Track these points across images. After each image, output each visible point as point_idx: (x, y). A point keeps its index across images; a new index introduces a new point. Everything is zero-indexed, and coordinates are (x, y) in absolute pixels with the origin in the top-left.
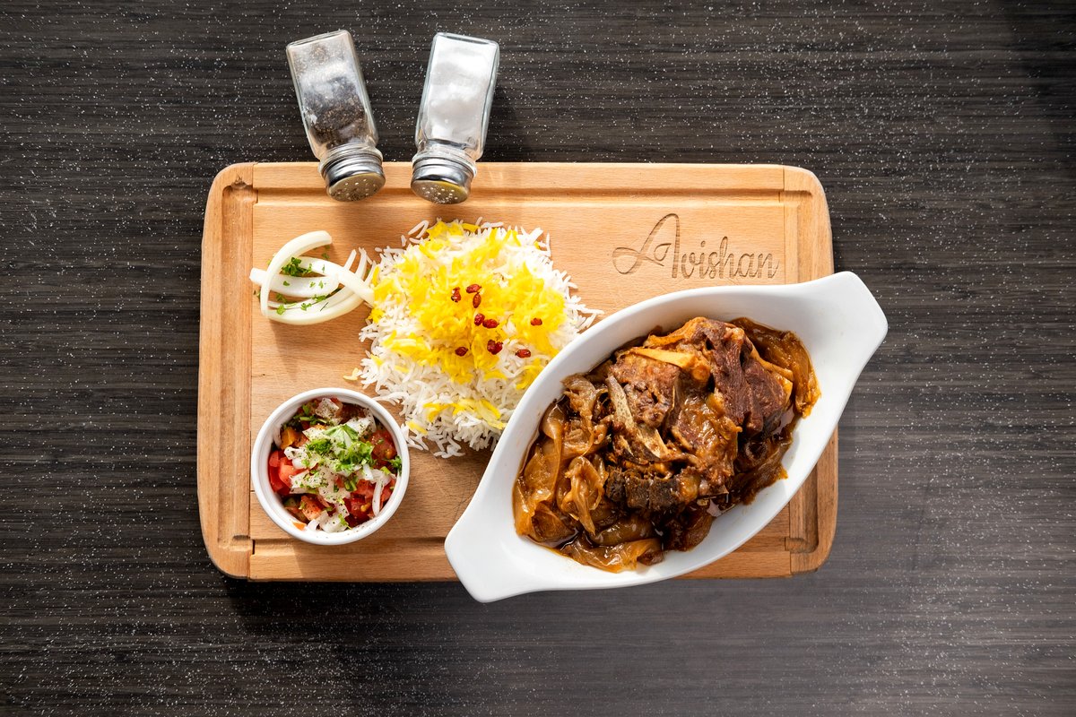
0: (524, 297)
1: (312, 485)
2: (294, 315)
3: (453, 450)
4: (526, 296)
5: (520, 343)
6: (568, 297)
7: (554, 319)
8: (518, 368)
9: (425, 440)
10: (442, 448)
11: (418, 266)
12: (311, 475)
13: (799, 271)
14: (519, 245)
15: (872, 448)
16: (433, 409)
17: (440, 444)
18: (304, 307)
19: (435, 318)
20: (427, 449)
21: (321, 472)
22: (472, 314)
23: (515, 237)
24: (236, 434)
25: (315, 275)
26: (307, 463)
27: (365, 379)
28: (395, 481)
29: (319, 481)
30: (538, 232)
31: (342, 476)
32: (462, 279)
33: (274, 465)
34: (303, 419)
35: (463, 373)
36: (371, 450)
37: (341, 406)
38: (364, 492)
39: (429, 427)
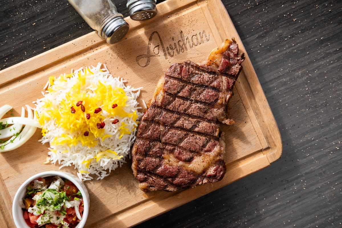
0: (105, 96)
1: (46, 221)
2: (9, 146)
3: (104, 175)
4: (106, 95)
5: (112, 118)
6: (125, 87)
7: (123, 100)
8: (116, 129)
9: (90, 175)
10: (99, 175)
11: (51, 103)
12: (44, 216)
13: (219, 33)
14: (93, 74)
16: (86, 163)
17: (97, 174)
18: (12, 141)
19: (68, 124)
20: (92, 178)
21: (47, 213)
22: (84, 115)
23: (90, 71)
24: (8, 208)
25: (11, 125)
26: (40, 212)
27: (53, 161)
28: (83, 201)
29: (48, 218)
30: (99, 65)
31: (58, 211)
32: (73, 101)
33: (27, 218)
34: (30, 193)
35: (92, 143)
36: (65, 194)
37: (44, 180)
38: (71, 213)
39: (89, 170)
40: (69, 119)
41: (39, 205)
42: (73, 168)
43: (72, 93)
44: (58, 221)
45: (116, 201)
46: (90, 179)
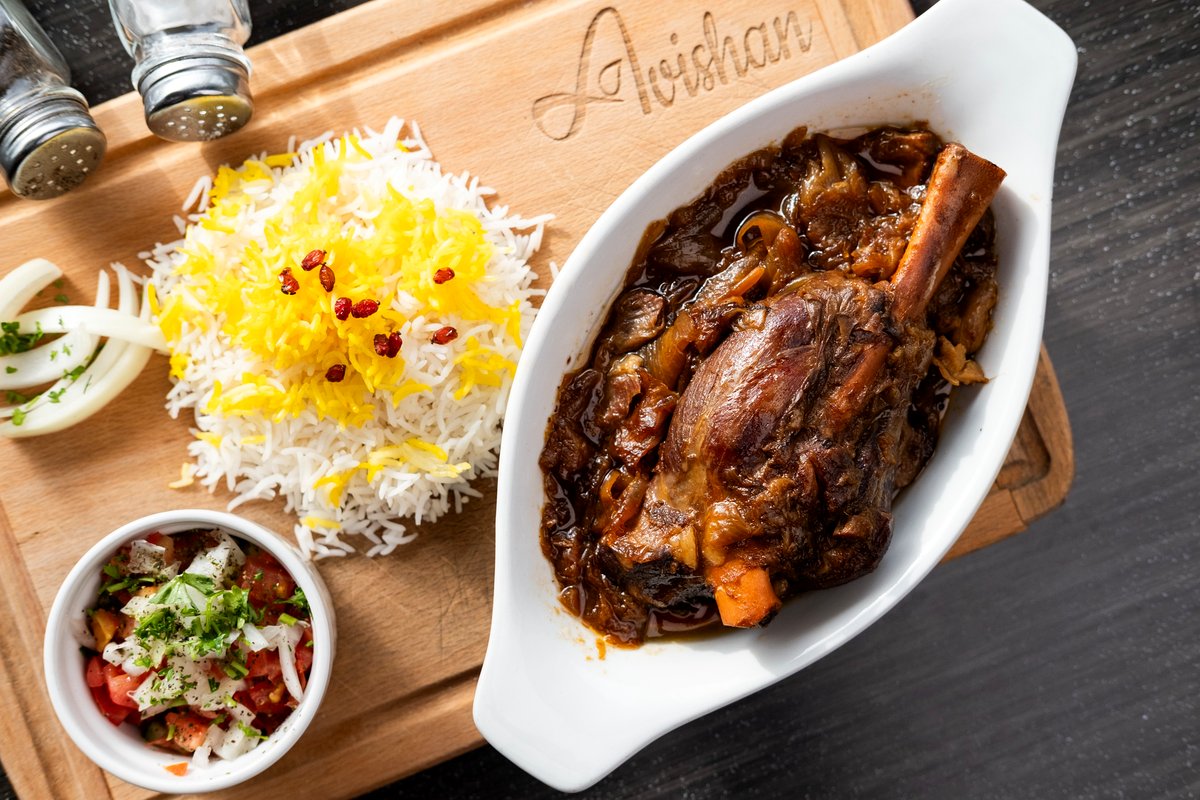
0: (408, 241)
1: (169, 694)
2: (43, 416)
3: (395, 537)
4: (412, 238)
5: (432, 321)
6: (485, 211)
7: (475, 258)
8: (444, 364)
9: (343, 537)
10: (375, 539)
11: (212, 257)
12: (162, 678)
13: (849, 22)
14: (370, 158)
15: (1079, 262)
16: (330, 487)
17: (369, 534)
18: (55, 398)
19: (269, 334)
20: (351, 549)
21: (176, 668)
22: (328, 304)
23: (358, 148)
24: (29, 649)
25: (56, 336)
26: (147, 661)
27: (205, 476)
28: (310, 630)
29: (177, 684)
30: (395, 125)
31: (214, 661)
32: (290, 251)
33: (97, 684)
34: (113, 589)
35: (355, 409)
36: (246, 599)
37: (170, 542)
38: (264, 671)
39: (339, 515)
40: (273, 314)
41: (144, 635)
42: (279, 507)
43: (288, 220)
44: (216, 695)
45: (435, 641)
46: (340, 553)
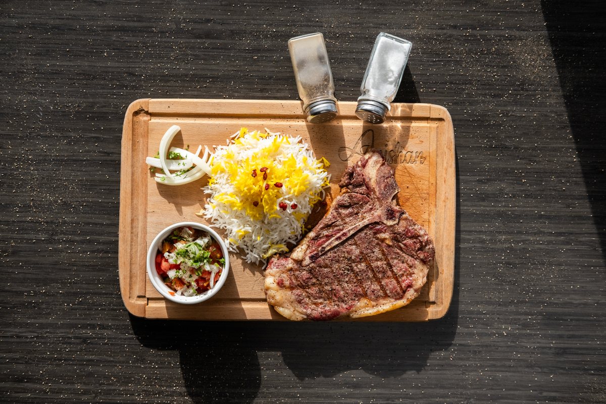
9: (238, 247)
11: (234, 155)
14: (289, 144)
16: (240, 234)
19: (243, 185)
22: (263, 184)
24: (139, 243)
26: (176, 261)
28: (222, 270)
30: (299, 138)
31: (194, 268)
32: (258, 164)
33: (159, 261)
34: (174, 238)
35: (258, 216)
36: (209, 255)
37: (194, 231)
38: (206, 276)
39: (239, 241)
40: (246, 181)
41: (178, 254)
42: (223, 232)
43: (260, 155)
44: (190, 279)
45: (252, 287)
46: (236, 252)
